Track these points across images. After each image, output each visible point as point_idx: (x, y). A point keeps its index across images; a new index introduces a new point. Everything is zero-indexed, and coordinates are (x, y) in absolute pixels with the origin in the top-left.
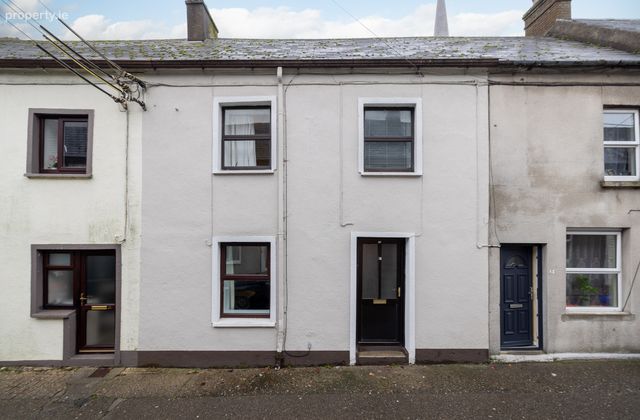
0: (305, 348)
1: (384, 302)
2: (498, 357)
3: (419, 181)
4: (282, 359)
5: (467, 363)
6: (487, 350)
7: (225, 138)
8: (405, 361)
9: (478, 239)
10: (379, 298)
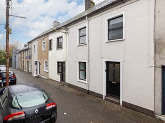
0: (93, 91)
1: (115, 83)
2: (159, 117)
3: (123, 41)
4: (89, 92)
5: (143, 113)
6: (153, 112)
7: (80, 37)
8: (119, 104)
9: (149, 63)
10: (114, 81)
